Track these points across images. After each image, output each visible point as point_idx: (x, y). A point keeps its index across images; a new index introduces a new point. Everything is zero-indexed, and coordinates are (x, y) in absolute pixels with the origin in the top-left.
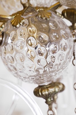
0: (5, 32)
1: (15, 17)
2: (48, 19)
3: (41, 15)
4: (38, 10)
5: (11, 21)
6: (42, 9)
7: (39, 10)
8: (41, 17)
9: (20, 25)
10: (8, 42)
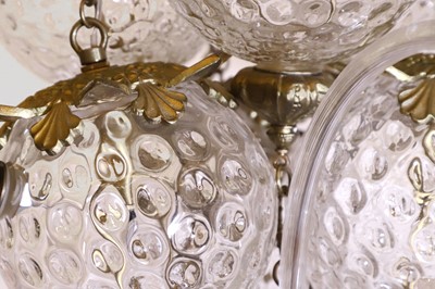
0: (10, 164)
1: (49, 109)
2: (172, 123)
3: (145, 108)
4: (134, 86)
5: (34, 129)
6: (151, 80)
7: (137, 83)
8: (144, 113)
9: (67, 144)
10: (21, 204)
